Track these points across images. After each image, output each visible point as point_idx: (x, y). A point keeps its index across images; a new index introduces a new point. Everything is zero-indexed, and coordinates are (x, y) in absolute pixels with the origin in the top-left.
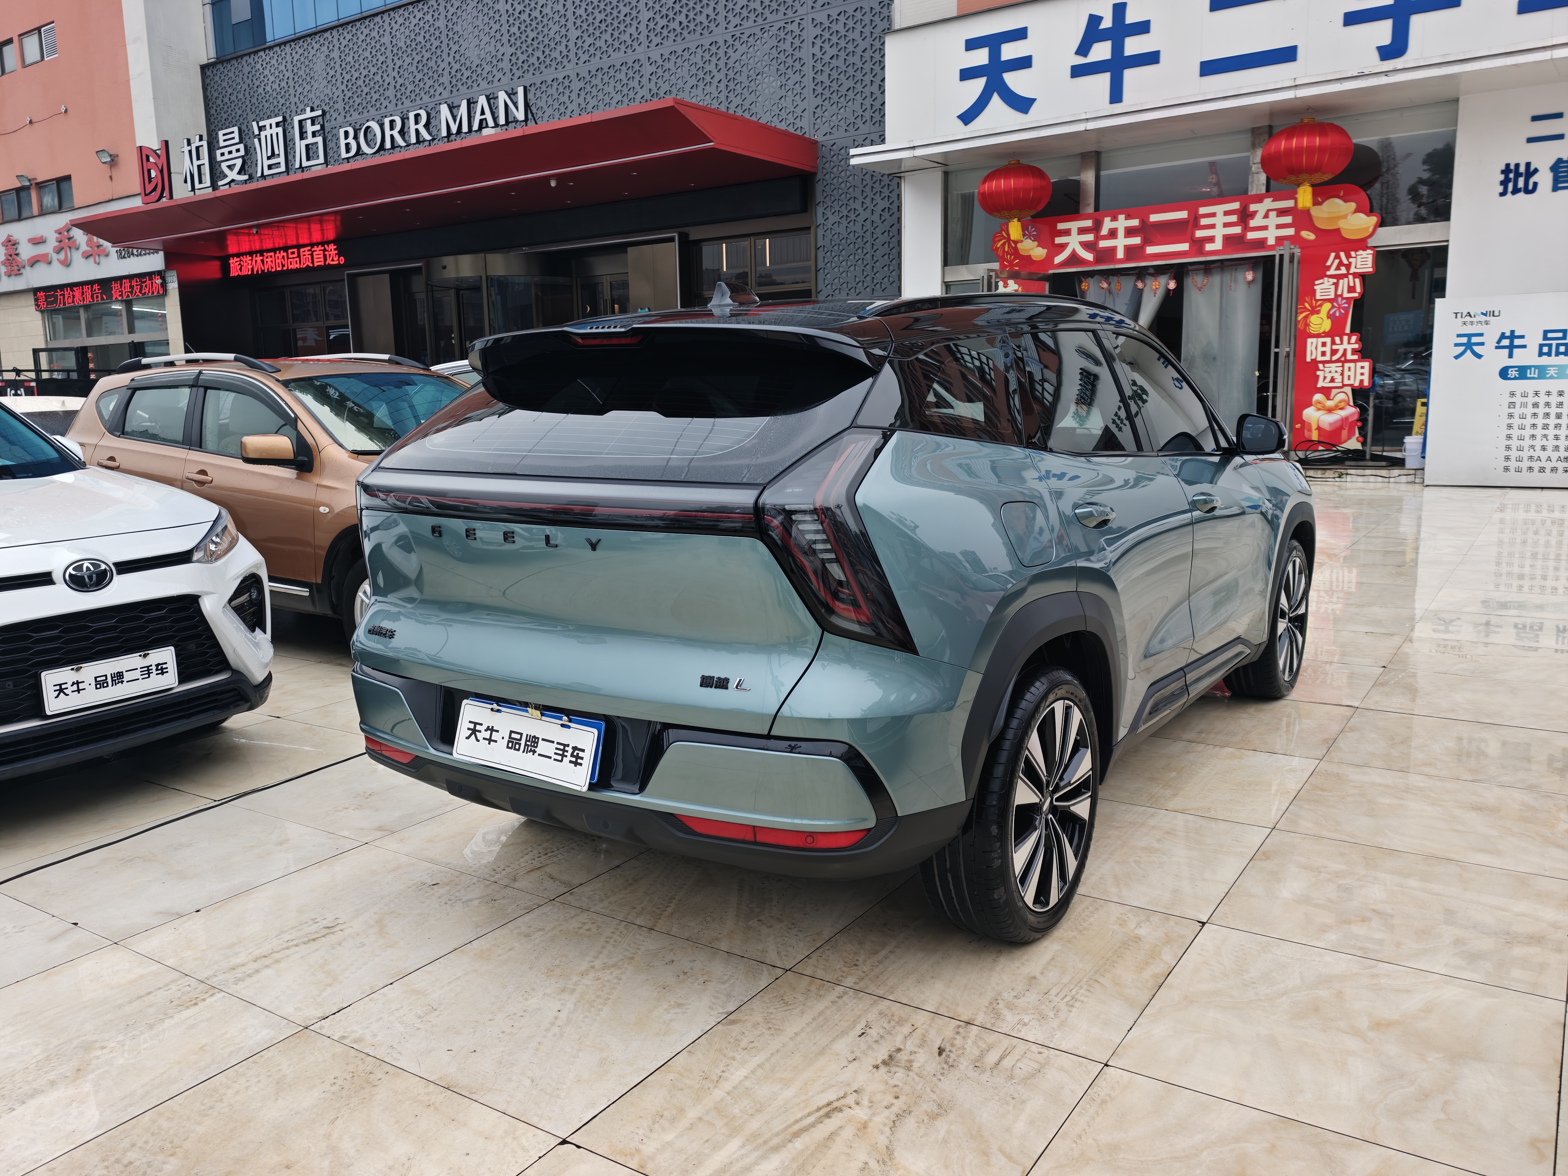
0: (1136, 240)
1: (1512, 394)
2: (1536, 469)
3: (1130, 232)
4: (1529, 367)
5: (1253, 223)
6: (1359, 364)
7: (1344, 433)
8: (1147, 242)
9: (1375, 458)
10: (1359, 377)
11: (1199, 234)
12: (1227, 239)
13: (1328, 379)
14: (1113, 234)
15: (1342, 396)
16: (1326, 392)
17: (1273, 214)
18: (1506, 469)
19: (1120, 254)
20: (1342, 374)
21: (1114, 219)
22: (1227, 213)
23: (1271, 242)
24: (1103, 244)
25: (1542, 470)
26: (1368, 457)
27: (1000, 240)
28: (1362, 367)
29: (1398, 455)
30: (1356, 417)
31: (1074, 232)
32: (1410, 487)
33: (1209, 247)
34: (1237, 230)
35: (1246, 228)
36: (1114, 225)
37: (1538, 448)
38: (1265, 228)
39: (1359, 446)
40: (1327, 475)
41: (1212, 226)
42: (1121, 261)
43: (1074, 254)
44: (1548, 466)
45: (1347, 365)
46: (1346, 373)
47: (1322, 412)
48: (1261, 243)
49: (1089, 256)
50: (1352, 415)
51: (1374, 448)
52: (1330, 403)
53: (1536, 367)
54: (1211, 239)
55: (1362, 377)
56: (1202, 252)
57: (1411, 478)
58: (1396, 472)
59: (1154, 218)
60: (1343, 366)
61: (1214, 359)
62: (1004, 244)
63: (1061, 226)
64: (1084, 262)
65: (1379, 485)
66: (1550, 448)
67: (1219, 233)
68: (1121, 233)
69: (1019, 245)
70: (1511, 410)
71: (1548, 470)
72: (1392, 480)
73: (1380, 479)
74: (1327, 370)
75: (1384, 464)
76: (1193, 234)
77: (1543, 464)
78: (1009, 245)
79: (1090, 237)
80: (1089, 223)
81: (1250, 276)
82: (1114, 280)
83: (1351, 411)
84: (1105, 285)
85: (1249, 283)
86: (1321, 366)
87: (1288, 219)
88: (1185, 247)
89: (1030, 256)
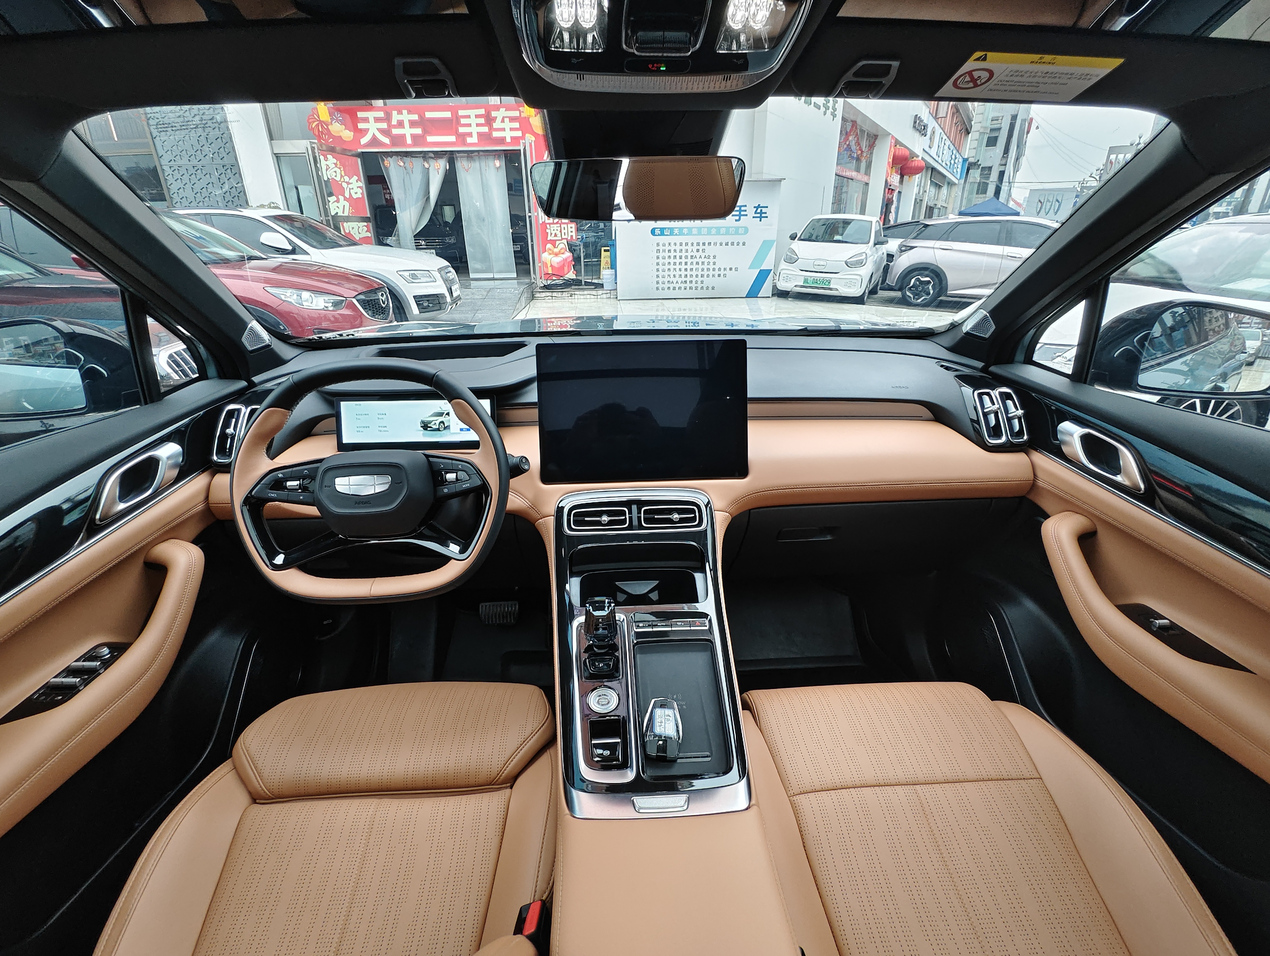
0: (418, 131)
1: (658, 245)
2: (672, 288)
3: (413, 124)
4: (665, 228)
5: (495, 125)
6: (569, 226)
7: (566, 268)
8: (426, 132)
9: (587, 284)
10: (570, 234)
11: (462, 130)
12: (480, 135)
13: (553, 235)
14: (400, 124)
15: (562, 246)
16: (553, 243)
17: (507, 120)
18: (657, 289)
19: (409, 141)
20: (561, 232)
21: (400, 113)
22: (477, 116)
23: (508, 140)
24: (395, 131)
25: (674, 288)
26: (583, 283)
27: (314, 122)
28: (571, 228)
29: (600, 281)
30: (571, 258)
31: (372, 120)
32: (609, 301)
33: (469, 140)
34: (485, 129)
35: (491, 128)
36: (400, 117)
37: (672, 276)
38: (503, 130)
39: (574, 277)
40: (564, 295)
41: (469, 125)
42: (410, 146)
43: (374, 138)
44: (677, 286)
45: (563, 226)
46: (563, 231)
47: (552, 256)
48: (502, 140)
49: (386, 141)
50: (569, 257)
51: (586, 277)
52: (556, 250)
53: (668, 228)
54: (470, 135)
55: (572, 234)
56: (464, 143)
57: (608, 295)
58: (600, 292)
59: (428, 115)
60: (561, 227)
61: (484, 220)
62: (318, 125)
63: (360, 114)
64: (383, 145)
65: (593, 300)
66: (677, 276)
67: (475, 130)
68: (407, 124)
69: (330, 127)
70: (658, 254)
71: (677, 288)
72: (599, 297)
73: (592, 297)
74: (552, 229)
75: (593, 287)
76: (457, 130)
77: (675, 285)
78: (322, 126)
79: (384, 126)
80: (381, 114)
81: (497, 163)
82: (407, 160)
83: (568, 254)
84: (402, 164)
85: (498, 168)
86: (548, 226)
87: (517, 125)
88: (452, 139)
89: (340, 137)
